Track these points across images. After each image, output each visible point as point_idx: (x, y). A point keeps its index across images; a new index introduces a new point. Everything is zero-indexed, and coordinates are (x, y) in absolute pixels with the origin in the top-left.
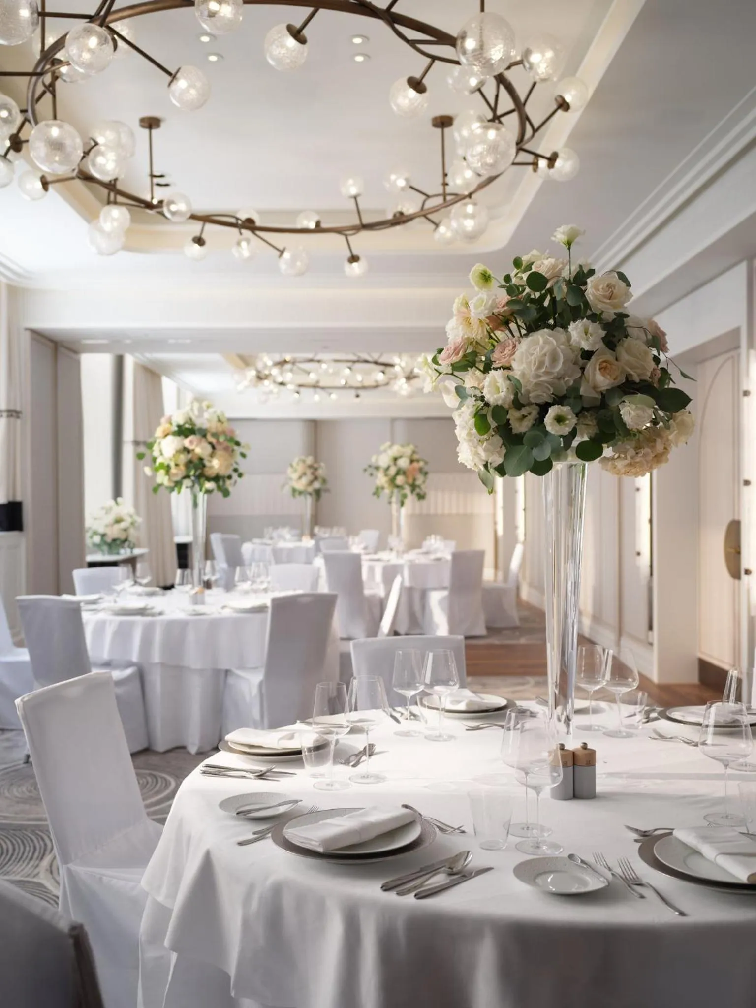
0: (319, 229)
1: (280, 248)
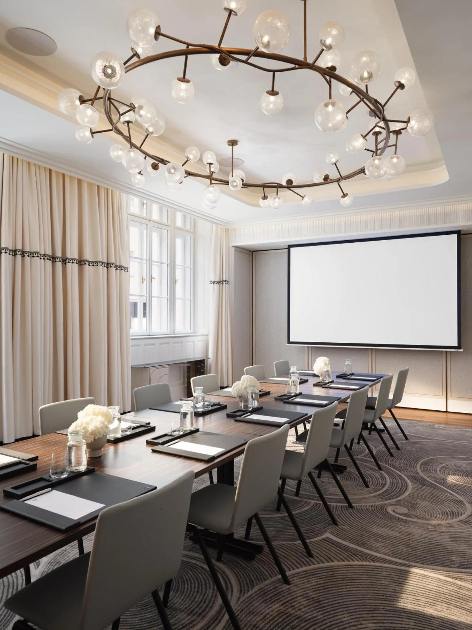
1: (303, 196)
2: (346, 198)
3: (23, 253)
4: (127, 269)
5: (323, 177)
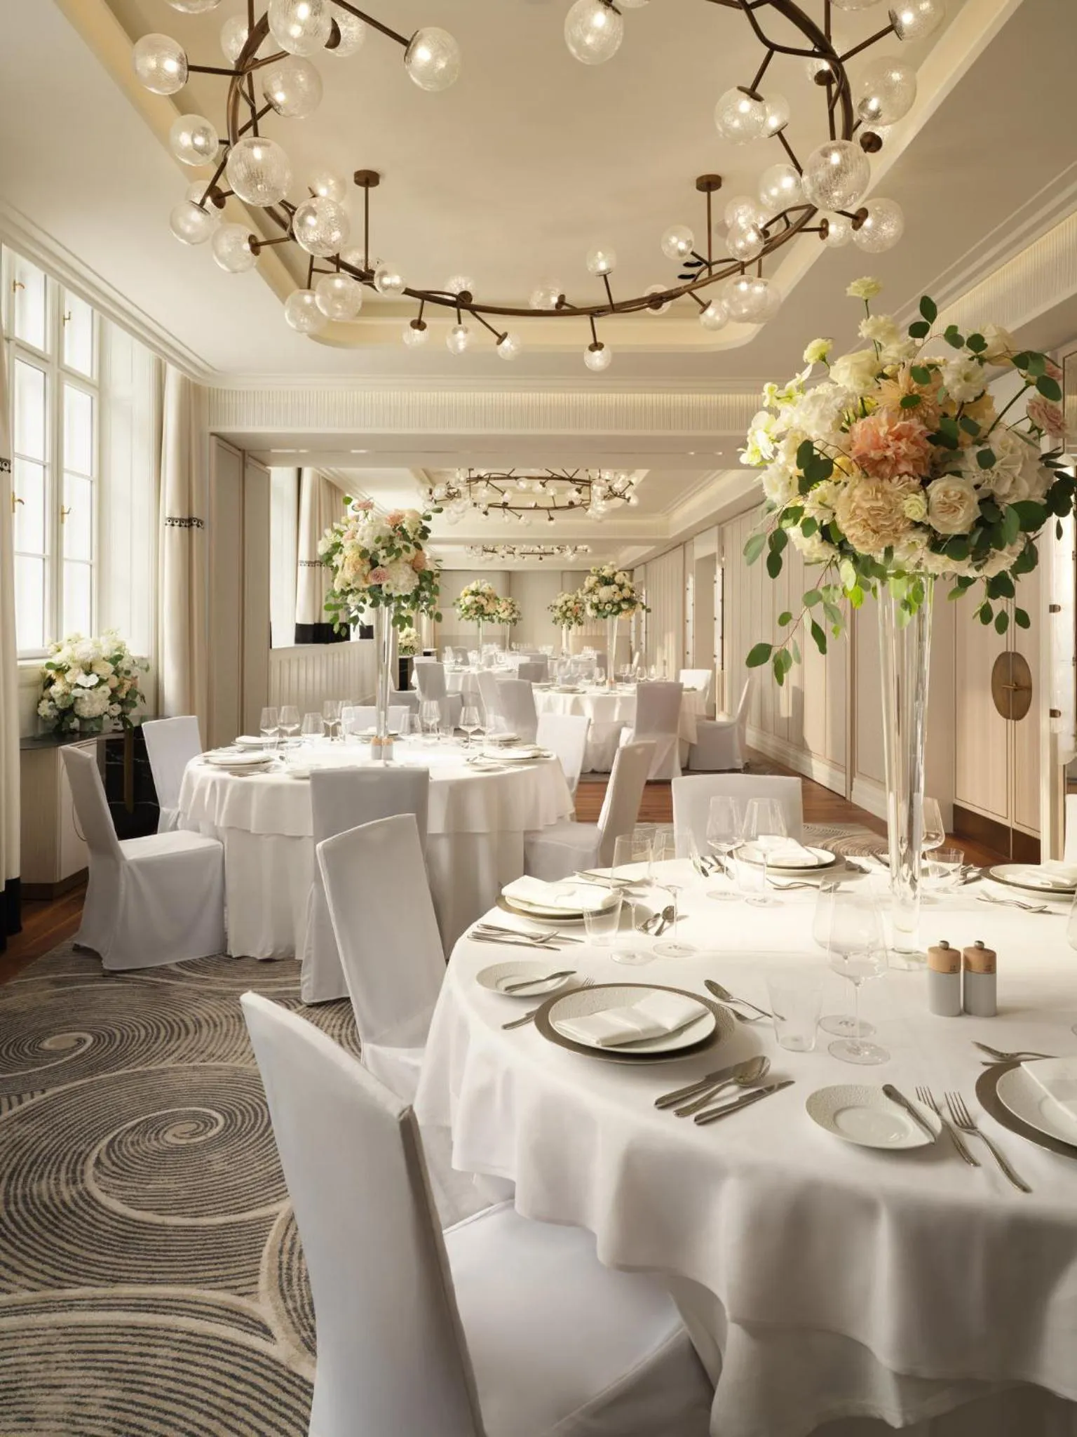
0: (536, 508)
1: (501, 334)
2: (597, 353)
4: (7, 468)
5: (555, 300)
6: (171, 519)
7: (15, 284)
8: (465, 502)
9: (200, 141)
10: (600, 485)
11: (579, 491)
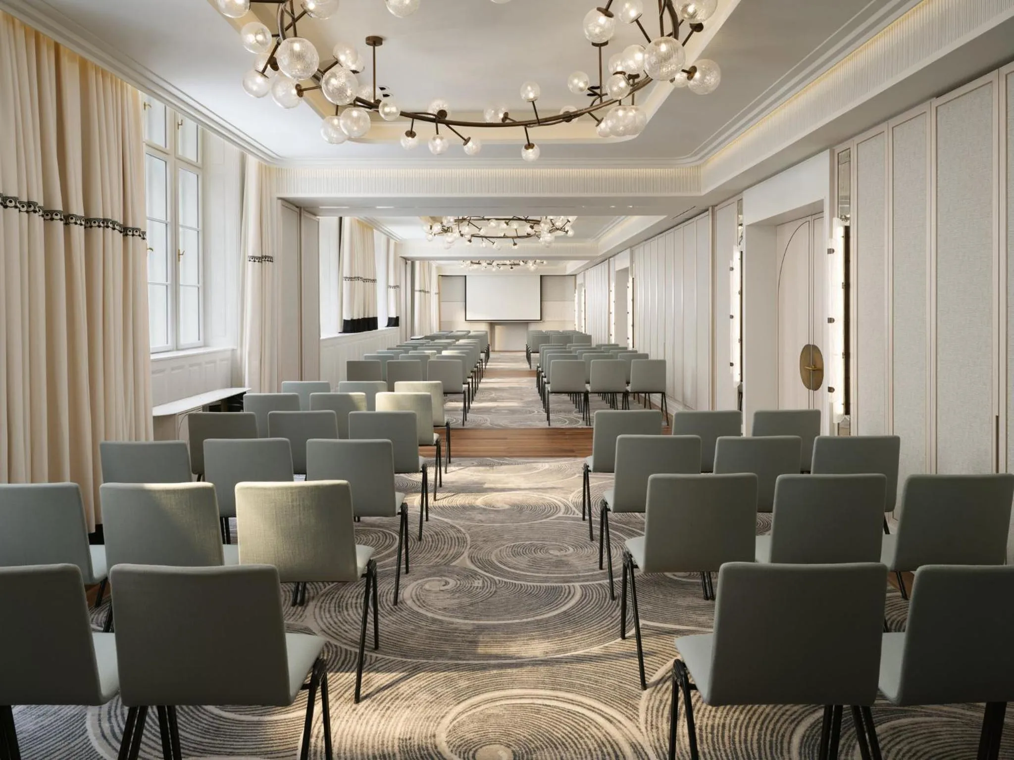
1: (466, 138)
2: (530, 150)
3: (89, 222)
4: (143, 235)
5: (501, 116)
6: (253, 257)
7: (145, 105)
8: (455, 235)
9: (260, 37)
10: (545, 223)
11: (532, 227)
